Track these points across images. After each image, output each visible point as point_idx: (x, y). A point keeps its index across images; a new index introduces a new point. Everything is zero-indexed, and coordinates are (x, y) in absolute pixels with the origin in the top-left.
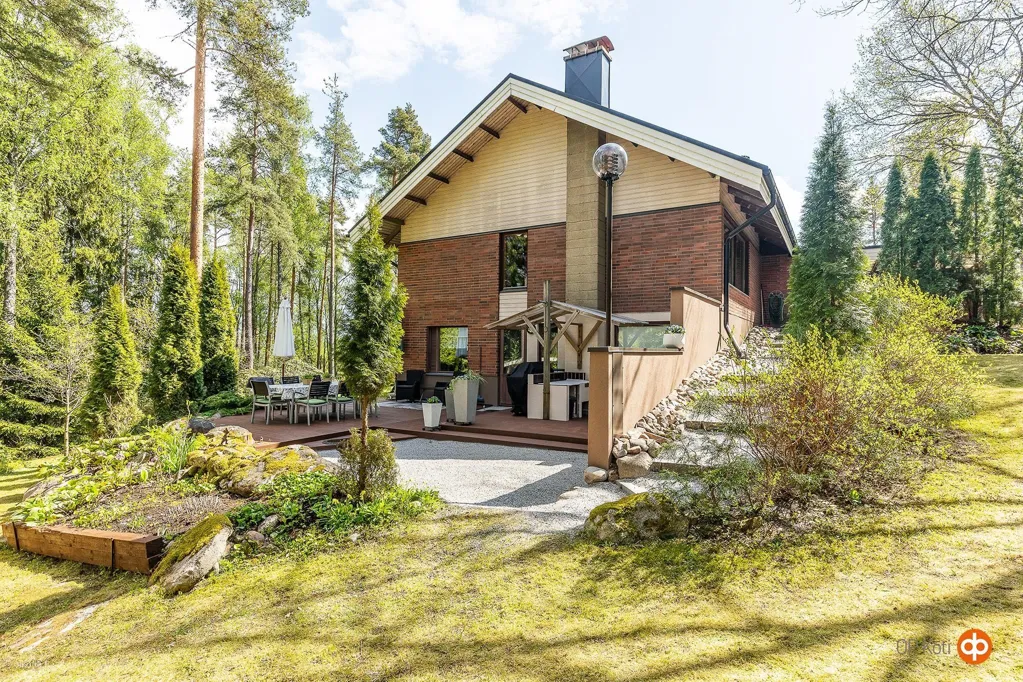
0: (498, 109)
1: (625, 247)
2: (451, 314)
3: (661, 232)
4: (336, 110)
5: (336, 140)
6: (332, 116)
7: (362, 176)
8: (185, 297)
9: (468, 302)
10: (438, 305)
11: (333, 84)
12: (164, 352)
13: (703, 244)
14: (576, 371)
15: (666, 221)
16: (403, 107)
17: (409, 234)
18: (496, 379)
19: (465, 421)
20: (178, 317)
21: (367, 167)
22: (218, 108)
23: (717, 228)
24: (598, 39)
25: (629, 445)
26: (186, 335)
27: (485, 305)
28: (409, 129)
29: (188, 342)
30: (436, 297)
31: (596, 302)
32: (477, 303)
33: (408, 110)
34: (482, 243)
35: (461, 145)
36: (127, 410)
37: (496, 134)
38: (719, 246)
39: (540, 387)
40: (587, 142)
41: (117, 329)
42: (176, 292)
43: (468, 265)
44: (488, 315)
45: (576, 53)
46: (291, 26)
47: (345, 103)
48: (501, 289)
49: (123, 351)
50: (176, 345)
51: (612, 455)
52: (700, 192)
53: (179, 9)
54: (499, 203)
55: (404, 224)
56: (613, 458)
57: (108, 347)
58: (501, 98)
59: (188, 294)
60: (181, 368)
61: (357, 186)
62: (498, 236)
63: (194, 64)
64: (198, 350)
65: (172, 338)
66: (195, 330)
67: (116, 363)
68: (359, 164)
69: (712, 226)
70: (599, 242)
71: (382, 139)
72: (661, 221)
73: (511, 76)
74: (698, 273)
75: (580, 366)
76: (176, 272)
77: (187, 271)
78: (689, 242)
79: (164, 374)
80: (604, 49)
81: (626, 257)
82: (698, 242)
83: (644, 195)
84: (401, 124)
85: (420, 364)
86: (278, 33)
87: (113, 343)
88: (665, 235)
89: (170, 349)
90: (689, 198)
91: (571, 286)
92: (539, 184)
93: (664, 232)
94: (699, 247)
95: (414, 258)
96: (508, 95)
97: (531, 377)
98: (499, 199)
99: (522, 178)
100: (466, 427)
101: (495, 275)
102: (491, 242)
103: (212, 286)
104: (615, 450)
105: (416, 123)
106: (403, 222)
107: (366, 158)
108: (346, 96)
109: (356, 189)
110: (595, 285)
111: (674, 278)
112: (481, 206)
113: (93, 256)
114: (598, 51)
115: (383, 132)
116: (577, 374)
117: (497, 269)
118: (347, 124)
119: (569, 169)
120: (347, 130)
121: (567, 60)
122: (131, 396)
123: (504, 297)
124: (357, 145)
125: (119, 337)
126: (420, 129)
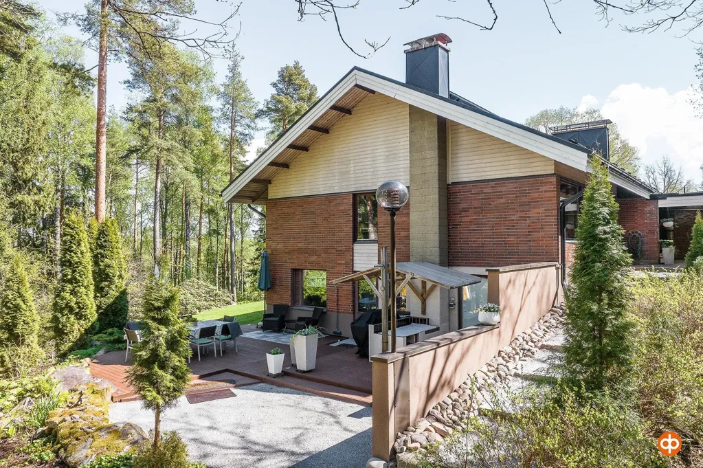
0: (347, 94)
1: (465, 210)
2: (312, 259)
3: (499, 198)
4: (233, 69)
5: (235, 93)
6: (231, 75)
7: (258, 121)
8: (79, 255)
9: (326, 251)
10: (300, 251)
11: (231, 50)
12: (63, 299)
13: (540, 210)
14: (420, 315)
15: (504, 189)
16: (291, 64)
17: (274, 192)
18: (352, 315)
19: (305, 369)
20: (74, 271)
21: (260, 114)
22: (131, 80)
23: (552, 197)
24: (435, 36)
25: (409, 441)
26: (80, 284)
27: (340, 253)
28: (297, 82)
29: (82, 290)
30: (299, 245)
31: (437, 260)
32: (334, 251)
33: (296, 66)
34: (337, 201)
35: (316, 122)
36: (27, 350)
37: (349, 112)
38: (555, 212)
39: (379, 337)
40: (426, 123)
41: (19, 289)
42: (72, 251)
43: (326, 219)
44: (344, 262)
45: (416, 46)
46: (176, 27)
47: (242, 64)
48: (355, 240)
49: (24, 306)
50: (73, 293)
51: (394, 449)
52: (534, 164)
53: (82, 27)
54: (352, 169)
55: (270, 183)
56: (394, 451)
57: (12, 303)
58: (348, 86)
59: (82, 253)
60: (77, 310)
61: (253, 129)
62: (351, 196)
63: (98, 63)
64: (92, 295)
65: (69, 287)
66: (89, 279)
67: (18, 315)
68: (254, 111)
69: (548, 194)
70: (440, 205)
71: (274, 91)
72: (499, 189)
73: (356, 68)
74: (535, 235)
75: (424, 312)
76: (72, 236)
77: (81, 234)
78: (526, 208)
79: (63, 316)
80: (440, 43)
81: (465, 219)
82: (534, 208)
83: (483, 165)
84: (290, 79)
85: (286, 299)
86: (167, 33)
87: (15, 300)
88: (503, 201)
89: (67, 295)
90: (524, 170)
91: (416, 244)
92: (387, 154)
93: (502, 198)
94: (534, 213)
95: (280, 212)
96: (354, 83)
97: (371, 328)
98: (352, 165)
99: (371, 148)
100: (305, 376)
101: (349, 229)
102: (345, 201)
103: (105, 241)
104: (396, 445)
105: (304, 76)
106: (270, 182)
107: (261, 107)
108: (243, 58)
109: (252, 132)
110: (437, 244)
111: (512, 238)
112: (336, 171)
113: (30, 201)
114: (435, 46)
115: (274, 85)
116: (421, 320)
117: (351, 224)
118: (243, 80)
119: (411, 144)
120: (244, 84)
121: (407, 52)
122: (33, 339)
123: (357, 247)
124: (252, 97)
125: (21, 296)
126: (308, 81)
